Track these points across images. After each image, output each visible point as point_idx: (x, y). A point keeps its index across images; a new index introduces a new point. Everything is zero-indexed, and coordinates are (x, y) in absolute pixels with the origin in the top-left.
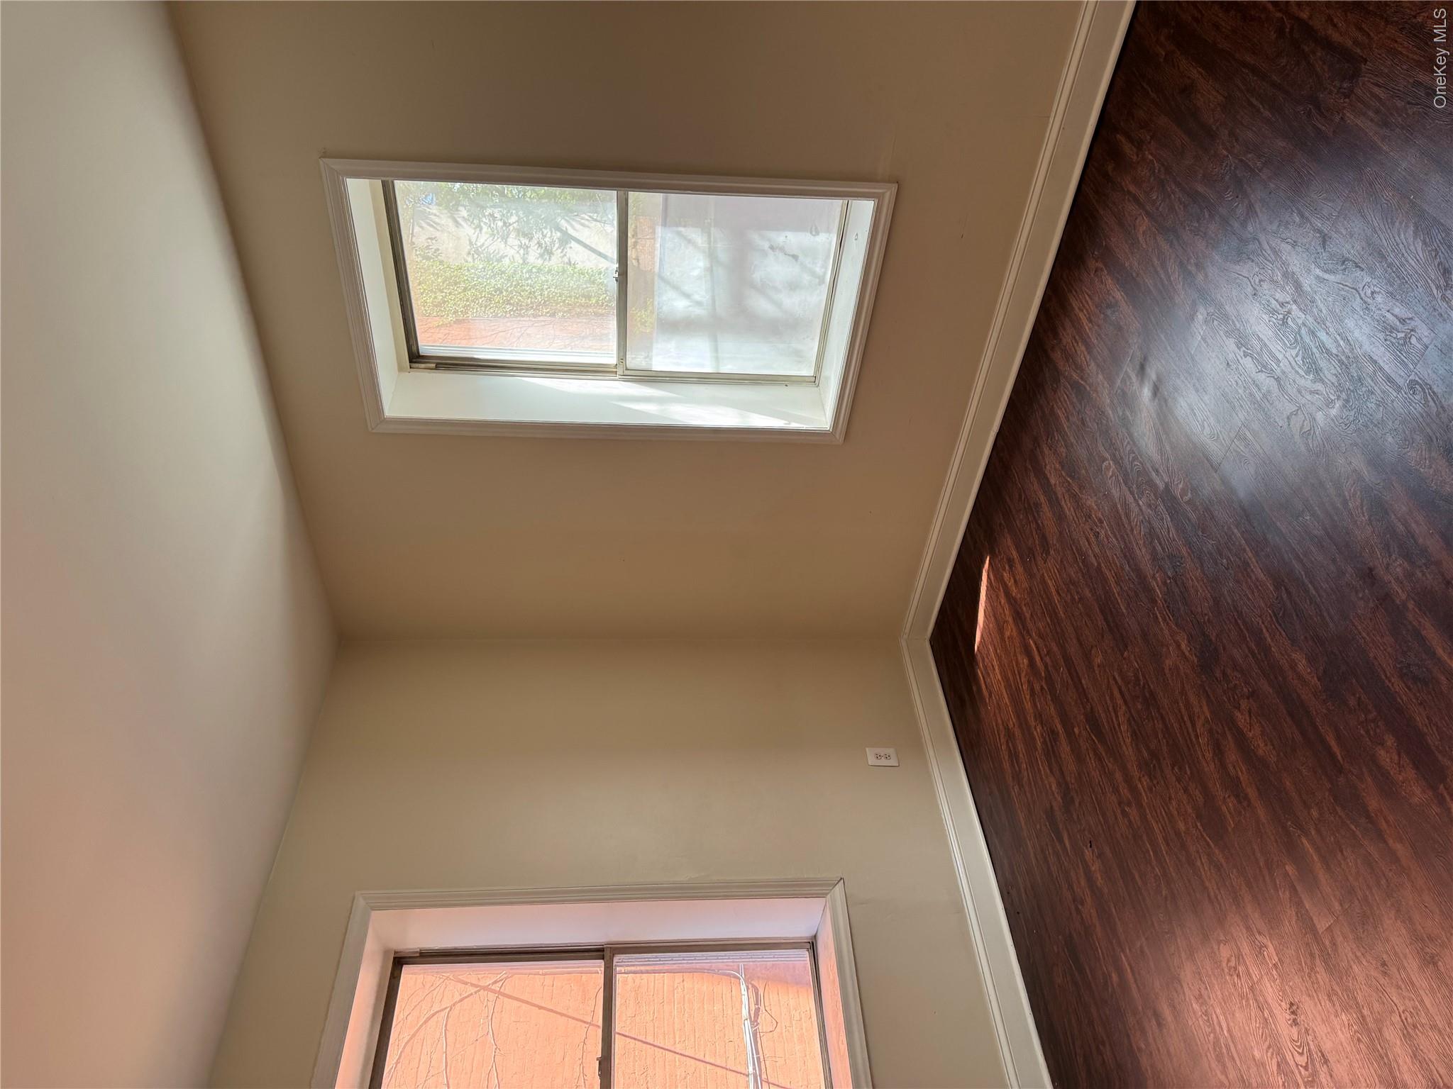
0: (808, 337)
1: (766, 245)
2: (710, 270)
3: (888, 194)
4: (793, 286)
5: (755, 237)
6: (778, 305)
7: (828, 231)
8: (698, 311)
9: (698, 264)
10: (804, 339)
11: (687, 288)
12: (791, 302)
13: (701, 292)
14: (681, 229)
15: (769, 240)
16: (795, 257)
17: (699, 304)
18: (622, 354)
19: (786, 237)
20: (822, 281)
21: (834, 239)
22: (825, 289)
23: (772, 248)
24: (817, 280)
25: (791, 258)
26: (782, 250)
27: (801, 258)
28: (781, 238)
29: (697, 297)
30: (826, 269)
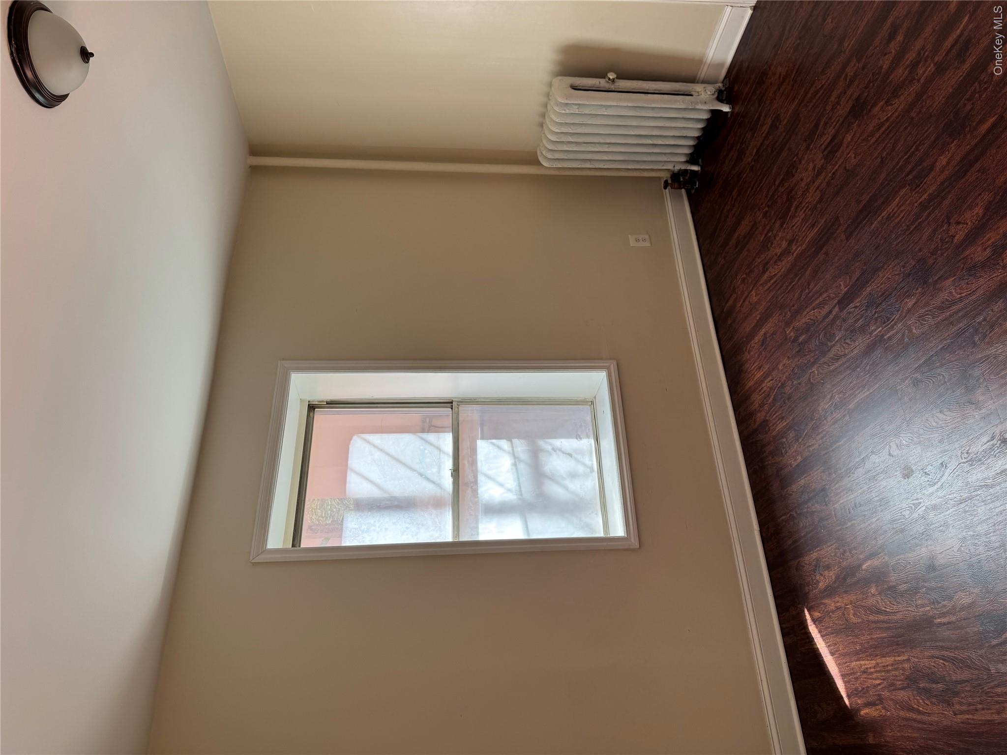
0: (592, 512)
1: (549, 448)
2: (515, 465)
3: (612, 367)
4: (573, 475)
5: (542, 443)
6: (566, 488)
7: (588, 437)
8: (511, 497)
9: (506, 462)
10: (590, 514)
11: (501, 479)
12: (575, 486)
13: (511, 483)
14: (494, 441)
15: (551, 445)
16: (570, 455)
17: (509, 490)
18: (456, 533)
19: (561, 442)
20: (592, 471)
21: (592, 441)
22: (595, 475)
23: (553, 449)
24: (588, 470)
25: (568, 456)
26: (560, 450)
27: (574, 455)
28: (559, 443)
29: (508, 486)
30: (592, 461)
